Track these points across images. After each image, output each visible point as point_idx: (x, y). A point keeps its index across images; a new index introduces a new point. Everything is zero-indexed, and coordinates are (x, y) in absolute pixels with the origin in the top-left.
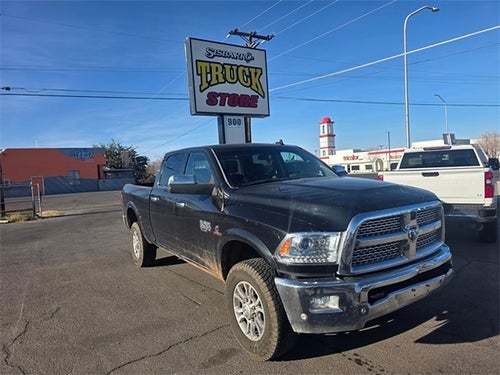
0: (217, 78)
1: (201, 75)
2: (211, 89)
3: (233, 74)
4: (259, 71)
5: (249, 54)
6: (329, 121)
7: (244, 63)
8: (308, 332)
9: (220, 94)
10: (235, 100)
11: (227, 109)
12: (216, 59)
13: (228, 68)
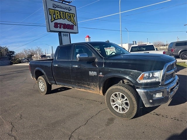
0: (58, 17)
1: (51, 15)
2: (56, 21)
3: (63, 15)
4: (73, 15)
5: (70, 8)
6: (89, 37)
7: (68, 11)
8: (152, 106)
9: (59, 24)
10: (65, 26)
11: (62, 30)
12: (57, 9)
13: (62, 13)
